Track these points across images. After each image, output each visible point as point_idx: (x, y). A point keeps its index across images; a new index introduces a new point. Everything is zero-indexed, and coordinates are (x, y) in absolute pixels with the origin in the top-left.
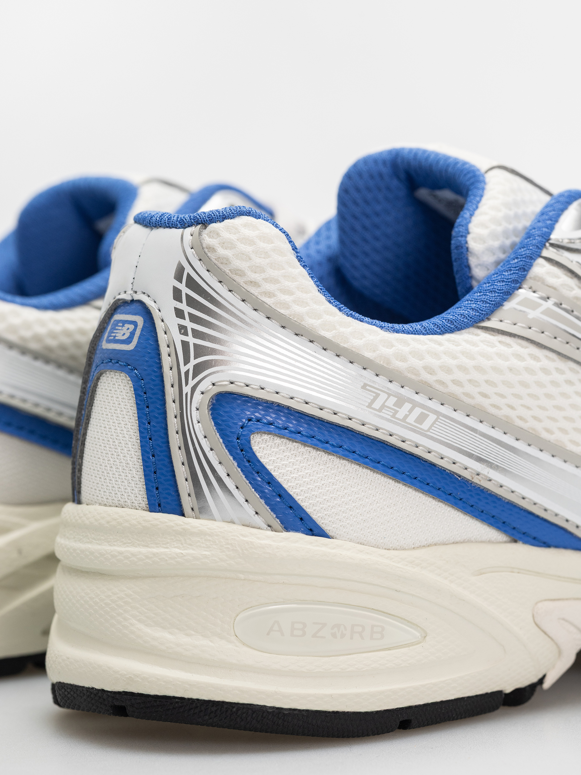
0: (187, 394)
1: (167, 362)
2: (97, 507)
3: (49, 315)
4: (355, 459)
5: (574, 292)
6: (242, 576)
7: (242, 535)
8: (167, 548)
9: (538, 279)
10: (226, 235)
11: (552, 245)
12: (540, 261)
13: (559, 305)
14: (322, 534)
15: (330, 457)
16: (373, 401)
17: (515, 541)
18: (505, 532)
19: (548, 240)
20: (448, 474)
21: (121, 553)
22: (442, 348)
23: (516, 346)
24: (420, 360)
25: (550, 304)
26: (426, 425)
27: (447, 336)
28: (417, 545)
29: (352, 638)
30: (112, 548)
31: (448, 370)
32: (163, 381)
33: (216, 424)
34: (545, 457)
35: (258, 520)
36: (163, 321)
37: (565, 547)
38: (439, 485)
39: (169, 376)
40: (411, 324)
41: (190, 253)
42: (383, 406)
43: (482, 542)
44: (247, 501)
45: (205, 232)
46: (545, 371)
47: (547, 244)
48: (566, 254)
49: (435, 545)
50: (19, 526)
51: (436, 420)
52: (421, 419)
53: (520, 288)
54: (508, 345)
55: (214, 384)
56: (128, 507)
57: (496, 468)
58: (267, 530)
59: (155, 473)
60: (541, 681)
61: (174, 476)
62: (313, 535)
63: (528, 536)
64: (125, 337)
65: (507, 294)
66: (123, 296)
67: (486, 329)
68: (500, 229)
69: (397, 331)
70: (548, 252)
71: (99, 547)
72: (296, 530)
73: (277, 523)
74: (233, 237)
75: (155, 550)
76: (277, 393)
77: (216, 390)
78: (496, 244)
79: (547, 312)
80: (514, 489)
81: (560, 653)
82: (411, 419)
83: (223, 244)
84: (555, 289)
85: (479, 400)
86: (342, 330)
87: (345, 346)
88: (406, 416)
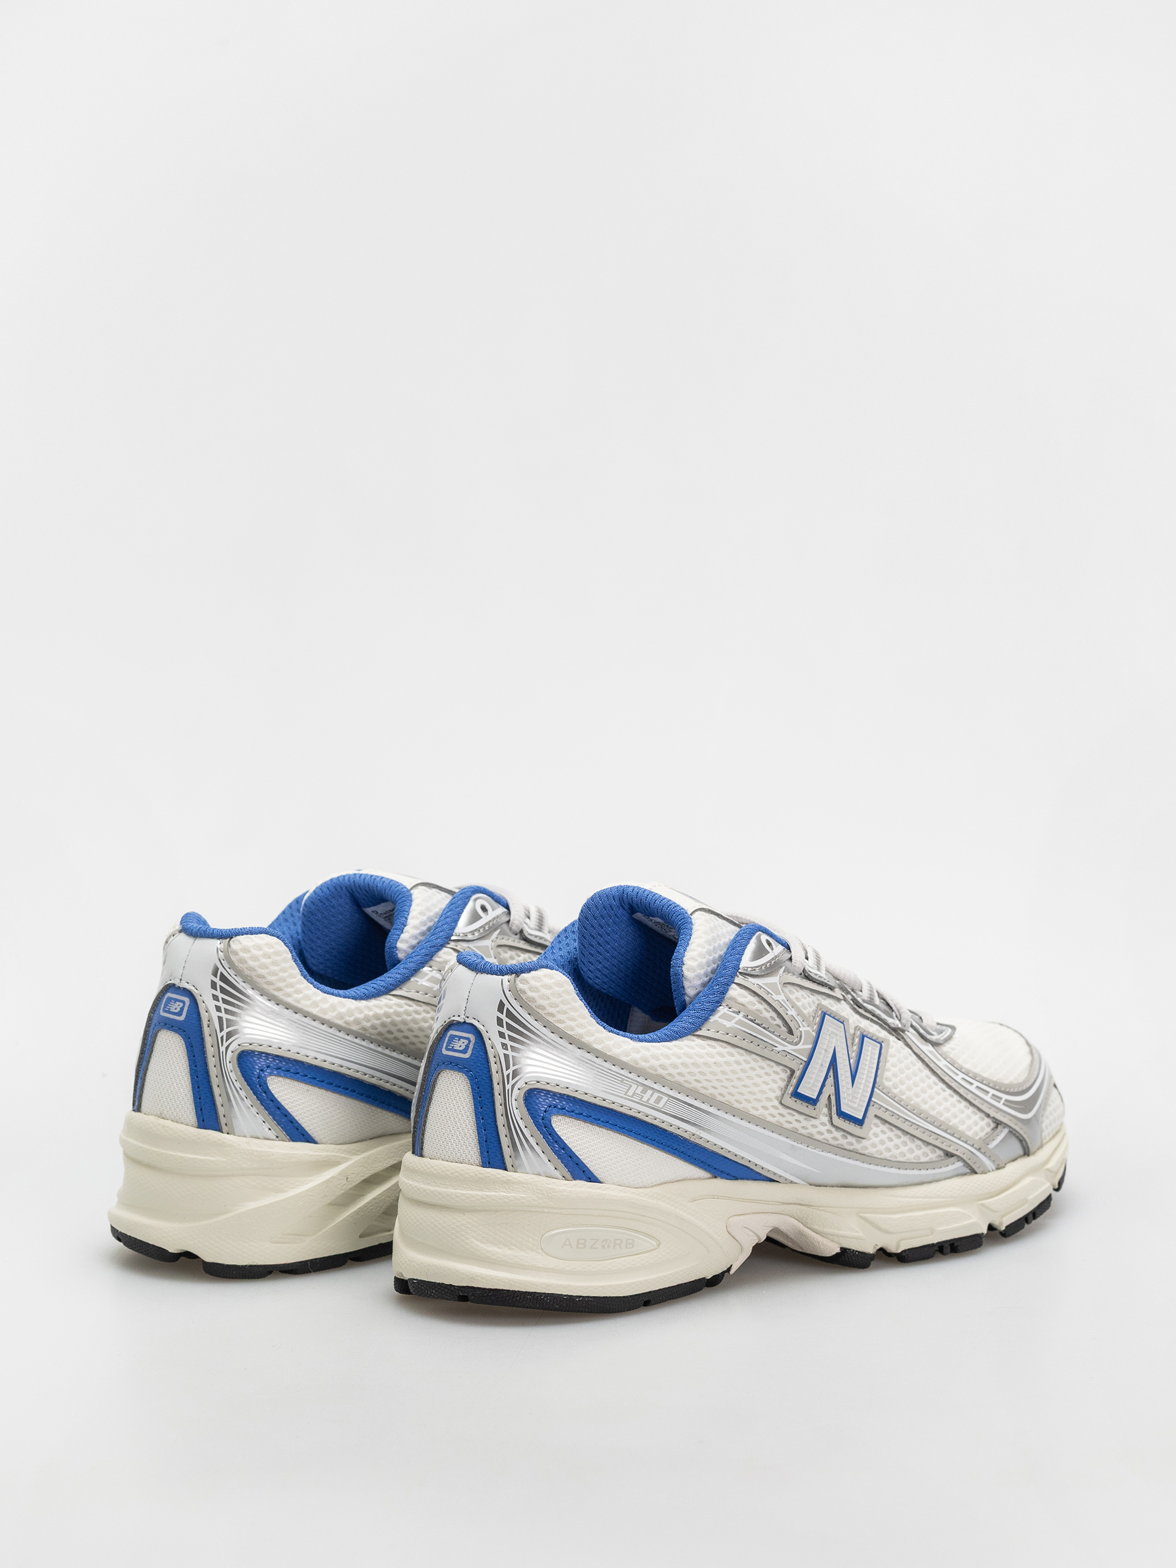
0: (508, 1090)
1: (494, 1068)
2: (440, 1161)
3: (363, 1003)
4: (617, 1130)
5: (756, 1006)
6: (546, 1210)
7: (547, 1184)
8: (496, 1192)
9: (734, 999)
10: (533, 983)
11: (740, 973)
12: (734, 985)
13: (746, 1017)
14: (596, 1180)
15: (601, 1129)
16: (628, 1091)
17: (716, 1177)
18: (709, 1171)
19: (737, 968)
20: (674, 1136)
21: (463, 1195)
22: (671, 1052)
23: (719, 1048)
24: (657, 1061)
25: (740, 1017)
26: (661, 1105)
27: (674, 1042)
28: (654, 1184)
29: (614, 1248)
30: (456, 1191)
31: (675, 1066)
32: (491, 1080)
33: (528, 1110)
34: (736, 1120)
35: (557, 1173)
36: (490, 1039)
37: (748, 1179)
38: (669, 1144)
39: (496, 1078)
40: (650, 1034)
41: (508, 993)
42: (634, 1093)
43: (694, 1179)
44: (549, 1161)
45: (518, 979)
46: (738, 1063)
47: (738, 974)
48: (750, 979)
49: (665, 1183)
50: (346, 1160)
51: (667, 1101)
52: (658, 1100)
53: (720, 1006)
54: (714, 1047)
55: (526, 1083)
56: (465, 1163)
57: (703, 1129)
58: (562, 1179)
59: (486, 1141)
60: (729, 1270)
61: (500, 1143)
62: (591, 1182)
63: (725, 1173)
64: (461, 1049)
65: (713, 1011)
66: (457, 1018)
67: (699, 1036)
68: (704, 961)
69: (641, 1041)
70: (739, 979)
71: (446, 1190)
72: (581, 1179)
73: (568, 1175)
74: (538, 984)
75: (488, 1193)
76: (567, 1088)
77: (528, 1087)
78: (702, 972)
79: (739, 1022)
80: (716, 1143)
81: (742, 1249)
82: (652, 1101)
83: (531, 989)
84: (743, 1005)
85: (695, 1085)
86: (607, 1043)
87: (609, 1054)
88: (649, 1099)
